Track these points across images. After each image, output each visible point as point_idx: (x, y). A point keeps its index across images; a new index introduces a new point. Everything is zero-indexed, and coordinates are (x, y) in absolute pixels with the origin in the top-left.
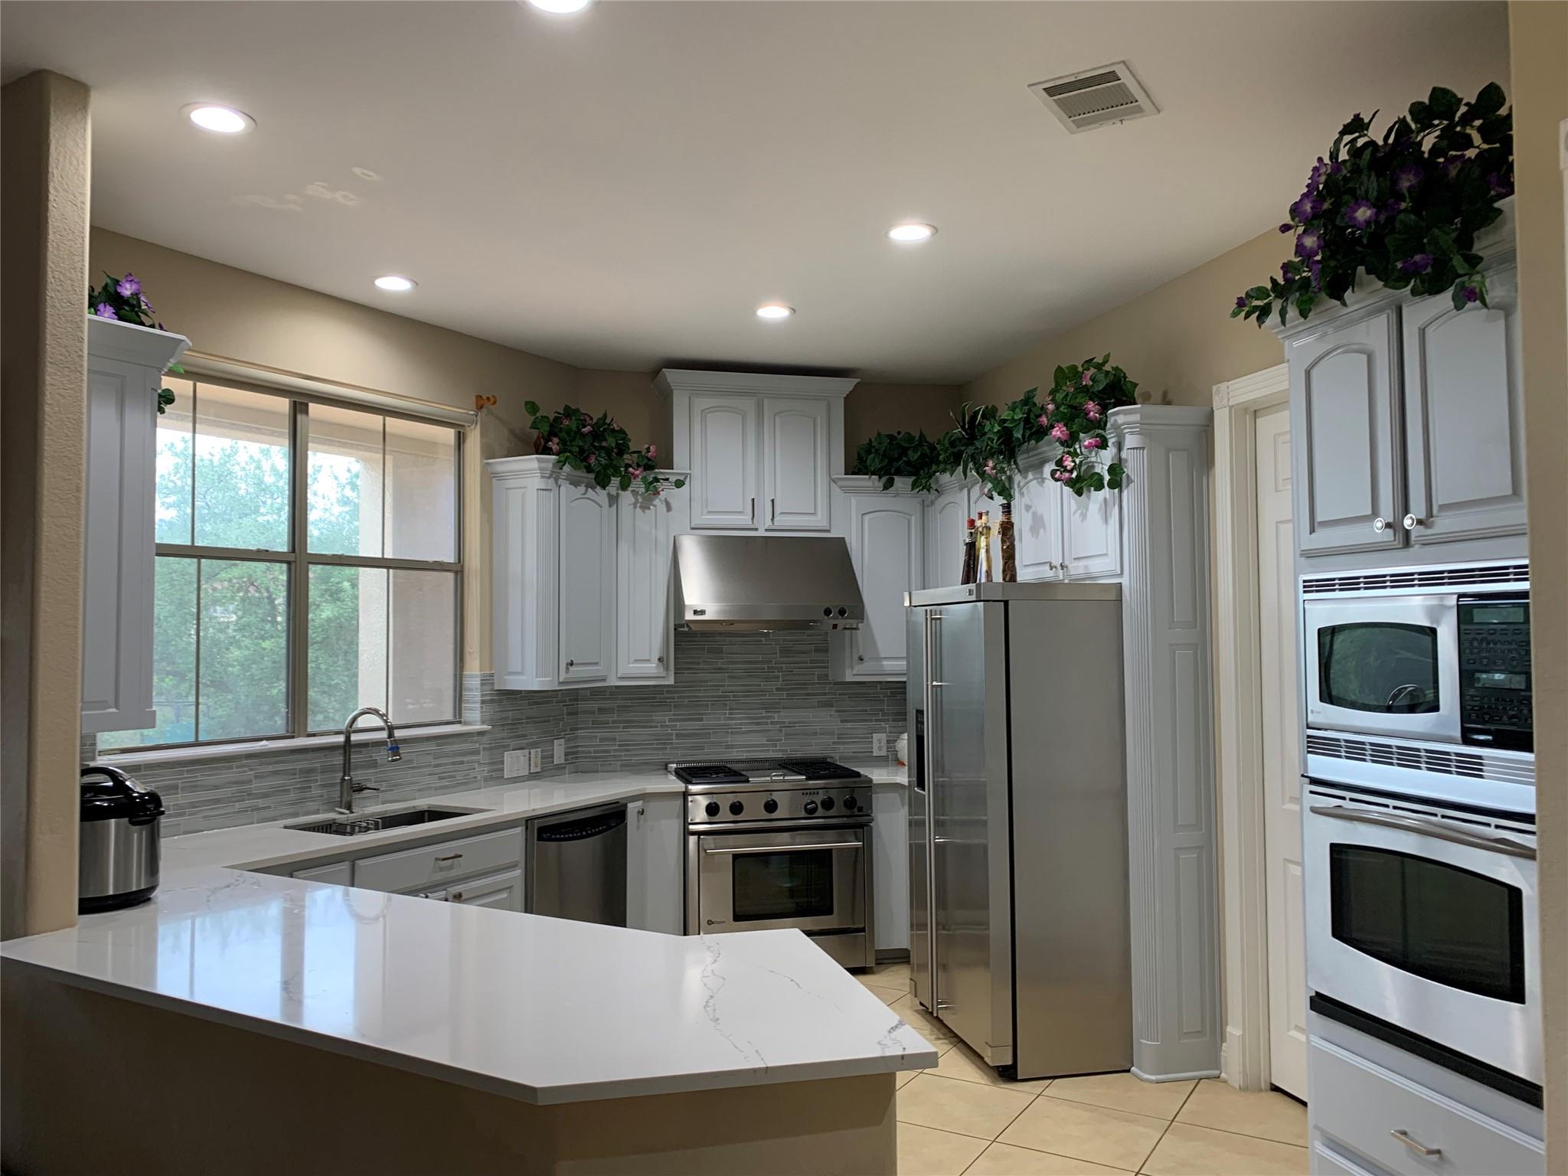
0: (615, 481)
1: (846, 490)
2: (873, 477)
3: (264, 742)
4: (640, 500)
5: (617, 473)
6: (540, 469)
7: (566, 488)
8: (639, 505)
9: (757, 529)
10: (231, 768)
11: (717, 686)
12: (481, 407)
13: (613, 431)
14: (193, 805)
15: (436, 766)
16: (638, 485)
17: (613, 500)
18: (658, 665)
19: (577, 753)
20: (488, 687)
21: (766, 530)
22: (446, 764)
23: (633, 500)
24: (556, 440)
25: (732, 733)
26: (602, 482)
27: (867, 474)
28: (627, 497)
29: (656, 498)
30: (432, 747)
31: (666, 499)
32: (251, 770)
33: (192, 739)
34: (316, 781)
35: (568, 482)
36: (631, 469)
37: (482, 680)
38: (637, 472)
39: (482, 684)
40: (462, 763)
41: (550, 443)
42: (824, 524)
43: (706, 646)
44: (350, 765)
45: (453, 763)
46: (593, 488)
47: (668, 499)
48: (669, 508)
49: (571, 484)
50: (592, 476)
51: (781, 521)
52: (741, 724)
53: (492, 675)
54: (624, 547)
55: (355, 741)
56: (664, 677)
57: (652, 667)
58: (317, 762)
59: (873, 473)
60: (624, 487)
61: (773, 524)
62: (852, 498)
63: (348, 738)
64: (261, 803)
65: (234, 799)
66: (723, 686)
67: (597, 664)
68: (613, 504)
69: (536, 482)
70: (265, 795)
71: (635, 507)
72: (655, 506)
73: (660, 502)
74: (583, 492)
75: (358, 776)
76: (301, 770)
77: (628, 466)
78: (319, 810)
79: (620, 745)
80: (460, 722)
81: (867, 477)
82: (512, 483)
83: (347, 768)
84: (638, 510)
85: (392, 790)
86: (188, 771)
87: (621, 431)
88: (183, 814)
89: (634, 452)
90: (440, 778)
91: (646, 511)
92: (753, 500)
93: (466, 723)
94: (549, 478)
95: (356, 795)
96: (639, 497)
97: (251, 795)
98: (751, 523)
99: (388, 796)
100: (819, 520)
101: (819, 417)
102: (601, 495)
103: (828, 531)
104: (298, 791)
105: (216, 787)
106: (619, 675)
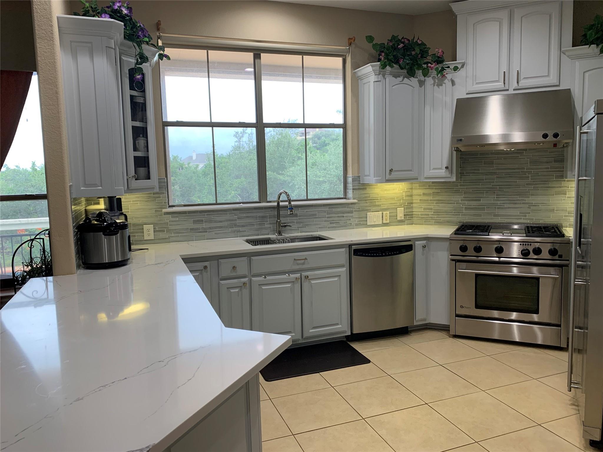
0: (419, 73)
1: (573, 58)
2: (592, 46)
3: (242, 204)
4: (437, 81)
5: (420, 67)
6: (373, 70)
7: (389, 79)
8: (436, 84)
9: (508, 90)
10: (227, 214)
11: (489, 182)
12: (351, 44)
13: (419, 45)
14: (210, 228)
15: (328, 217)
16: (434, 73)
17: (422, 83)
18: (446, 170)
19: (412, 215)
20: (357, 182)
21: (514, 90)
22: (335, 217)
23: (433, 82)
24: (383, 54)
25: (498, 208)
26: (411, 74)
27: (587, 45)
28: (429, 81)
29: (446, 79)
30: (327, 209)
31: (451, 79)
32: (235, 215)
33: (215, 202)
34: (267, 221)
35: (392, 76)
36: (429, 65)
37: (352, 179)
38: (432, 66)
39: (353, 181)
40: (343, 217)
41: (381, 56)
42: (555, 81)
43: (483, 161)
44: (280, 216)
45: (338, 217)
46: (408, 78)
47: (453, 79)
48: (453, 83)
49: (393, 77)
50: (405, 71)
51: (524, 83)
52: (504, 203)
53: (359, 177)
54: (428, 108)
55: (281, 205)
56: (450, 177)
57: (443, 172)
58: (268, 213)
59: (592, 43)
60: (425, 75)
61: (518, 85)
62: (577, 62)
63: (278, 203)
64: (241, 229)
65: (228, 227)
66: (493, 182)
67: (411, 170)
68: (422, 86)
69: (373, 78)
70: (243, 226)
71: (434, 86)
72: (445, 83)
73: (448, 81)
74: (401, 80)
75: (283, 220)
76: (259, 217)
77: (427, 63)
78: (269, 233)
79: (434, 212)
80: (345, 198)
81: (588, 46)
82: (365, 81)
83: (279, 216)
84: (436, 87)
85: (306, 227)
86: (207, 215)
87: (423, 44)
88: (206, 232)
89: (430, 55)
90: (331, 223)
91: (440, 87)
92: (504, 72)
93: (348, 199)
94: (379, 75)
95: (284, 229)
96: (436, 80)
97: (236, 225)
98: (503, 86)
99: (304, 229)
100: (552, 80)
101: (554, 13)
102: (414, 81)
103: (558, 86)
104: (259, 225)
105: (221, 222)
106: (425, 177)
